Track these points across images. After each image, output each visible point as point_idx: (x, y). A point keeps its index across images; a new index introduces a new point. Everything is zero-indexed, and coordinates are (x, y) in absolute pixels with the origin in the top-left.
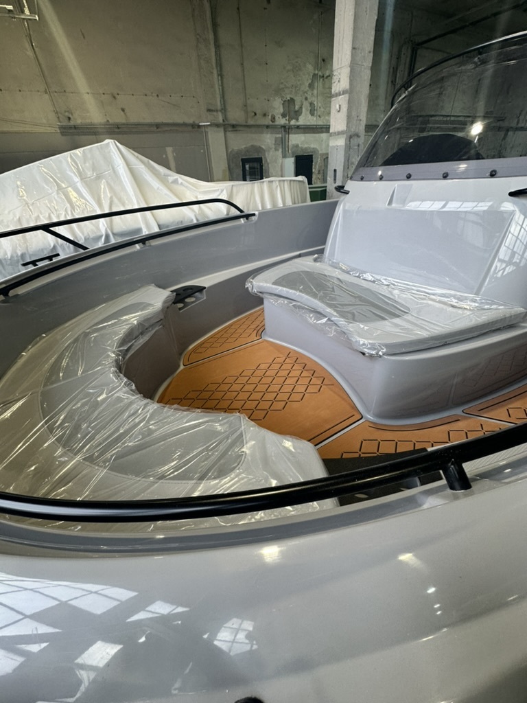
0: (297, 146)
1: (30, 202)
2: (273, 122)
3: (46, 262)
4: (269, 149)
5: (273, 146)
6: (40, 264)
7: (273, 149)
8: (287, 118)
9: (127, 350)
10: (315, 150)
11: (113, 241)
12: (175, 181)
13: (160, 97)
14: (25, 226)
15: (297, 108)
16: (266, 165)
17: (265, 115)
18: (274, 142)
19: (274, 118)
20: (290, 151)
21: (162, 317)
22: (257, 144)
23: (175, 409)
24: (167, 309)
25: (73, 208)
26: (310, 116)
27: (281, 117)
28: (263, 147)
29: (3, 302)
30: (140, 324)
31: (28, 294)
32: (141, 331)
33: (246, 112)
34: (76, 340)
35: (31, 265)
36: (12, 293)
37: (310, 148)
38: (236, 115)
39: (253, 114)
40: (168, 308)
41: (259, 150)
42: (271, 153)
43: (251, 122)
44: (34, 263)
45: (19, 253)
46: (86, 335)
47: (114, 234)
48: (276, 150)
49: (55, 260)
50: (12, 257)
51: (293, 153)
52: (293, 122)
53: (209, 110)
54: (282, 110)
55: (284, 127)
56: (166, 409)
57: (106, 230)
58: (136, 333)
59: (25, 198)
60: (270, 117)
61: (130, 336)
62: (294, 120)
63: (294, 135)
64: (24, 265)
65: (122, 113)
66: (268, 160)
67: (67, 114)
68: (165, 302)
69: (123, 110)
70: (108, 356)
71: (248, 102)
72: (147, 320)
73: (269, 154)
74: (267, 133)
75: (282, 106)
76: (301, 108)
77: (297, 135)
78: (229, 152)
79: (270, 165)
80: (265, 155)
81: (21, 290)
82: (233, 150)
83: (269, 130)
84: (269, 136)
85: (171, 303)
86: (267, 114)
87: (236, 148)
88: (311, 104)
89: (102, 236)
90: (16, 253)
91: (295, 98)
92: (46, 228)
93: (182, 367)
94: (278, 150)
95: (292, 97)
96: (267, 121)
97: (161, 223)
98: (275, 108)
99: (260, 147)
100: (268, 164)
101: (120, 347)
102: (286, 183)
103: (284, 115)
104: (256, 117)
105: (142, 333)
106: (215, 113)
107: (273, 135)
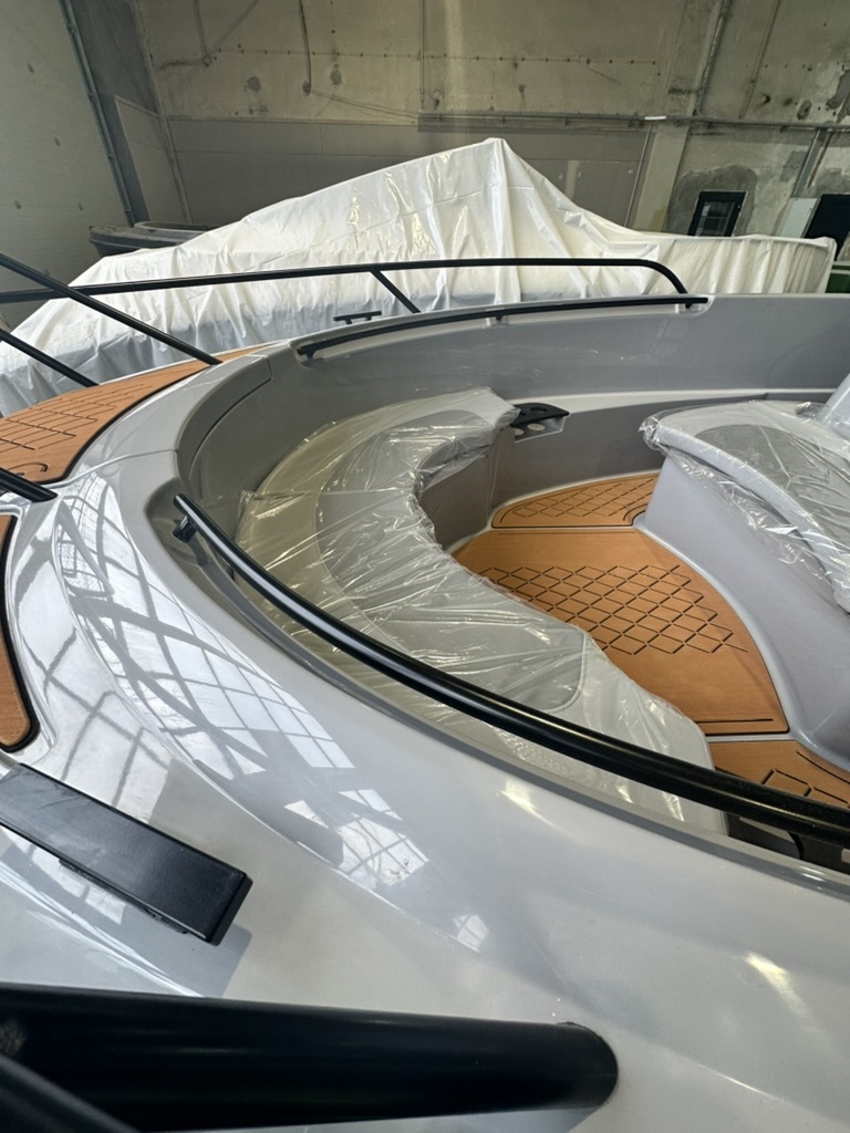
0: (837, 173)
1: (360, 231)
2: (800, 117)
3: (362, 321)
4: (769, 175)
5: (780, 171)
6: (356, 323)
7: (777, 178)
8: (839, 110)
9: (432, 476)
11: (447, 307)
12: (575, 221)
13: (592, 65)
14: (345, 263)
16: (748, 208)
17: (788, 102)
18: (784, 162)
19: (807, 110)
20: (813, 184)
21: (490, 442)
22: (744, 163)
23: (485, 583)
24: (499, 432)
25: (410, 247)
27: (823, 106)
28: (757, 171)
29: (305, 364)
30: (458, 443)
31: (335, 360)
32: (455, 453)
33: (749, 94)
34: (370, 441)
35: (344, 322)
36: (317, 354)
38: (725, 101)
39: (764, 99)
40: (502, 430)
41: (746, 176)
42: (770, 184)
43: (751, 117)
44: (348, 319)
45: (326, 304)
46: (385, 436)
47: (452, 298)
48: (784, 179)
49: (375, 319)
50: (317, 307)
51: (820, 188)
53: (673, 91)
54: (832, 92)
55: (823, 129)
56: (471, 578)
57: (444, 289)
58: (450, 455)
59: (355, 223)
60: (798, 107)
61: (441, 456)
63: (838, 149)
64: (337, 319)
65: (519, 94)
66: (756, 201)
67: (436, 95)
68: (501, 420)
69: (522, 89)
70: (407, 475)
71: (763, 72)
72: (469, 440)
73: (761, 188)
74: (777, 142)
75: (836, 83)
77: (845, 150)
78: (680, 178)
79: (755, 211)
80: (754, 188)
81: (328, 353)
82: (691, 172)
83: (785, 135)
84: (779, 147)
85: (508, 423)
86: (794, 100)
87: (697, 171)
89: (434, 298)
90: (323, 304)
92: (376, 269)
93: (489, 528)
94: (787, 180)
96: (790, 116)
97: (526, 291)
98: (818, 87)
99: (750, 171)
100: (753, 208)
101: (424, 467)
102: (787, 248)
103: (832, 104)
104: (768, 106)
105: (456, 458)
106: (684, 97)
107: (789, 146)
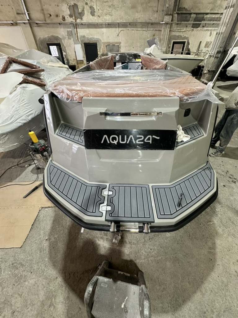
0: (84, 37)
2: (63, 21)
4: (64, 38)
5: (67, 36)
7: (67, 38)
10: (98, 40)
15: (80, 10)
16: (64, 47)
17: (57, 16)
18: (66, 34)
19: (64, 18)
20: (79, 40)
22: (56, 35)
26: (91, 17)
27: (68, 17)
28: (60, 37)
33: (44, 14)
37: (94, 38)
38: (37, 16)
39: (49, 15)
41: (57, 38)
42: (66, 41)
43: (48, 21)
48: (69, 39)
51: (82, 41)
52: (78, 21)
53: (18, 14)
54: (69, 13)
55: (71, 23)
60: (61, 17)
62: (79, 19)
63: (80, 30)
66: (65, 45)
71: (44, 7)
73: (64, 42)
74: (61, 28)
75: (68, 10)
76: (83, 10)
77: (83, 30)
78: (38, 39)
79: (66, 48)
80: (62, 42)
82: (40, 38)
83: (62, 25)
86: (59, 15)
87: (42, 37)
88: (91, 7)
91: (78, 4)
94: (71, 39)
95: (75, 3)
96: (60, 20)
98: (63, 11)
103: (71, 16)
104: (52, 17)
106: (22, 15)
107: (65, 29)
